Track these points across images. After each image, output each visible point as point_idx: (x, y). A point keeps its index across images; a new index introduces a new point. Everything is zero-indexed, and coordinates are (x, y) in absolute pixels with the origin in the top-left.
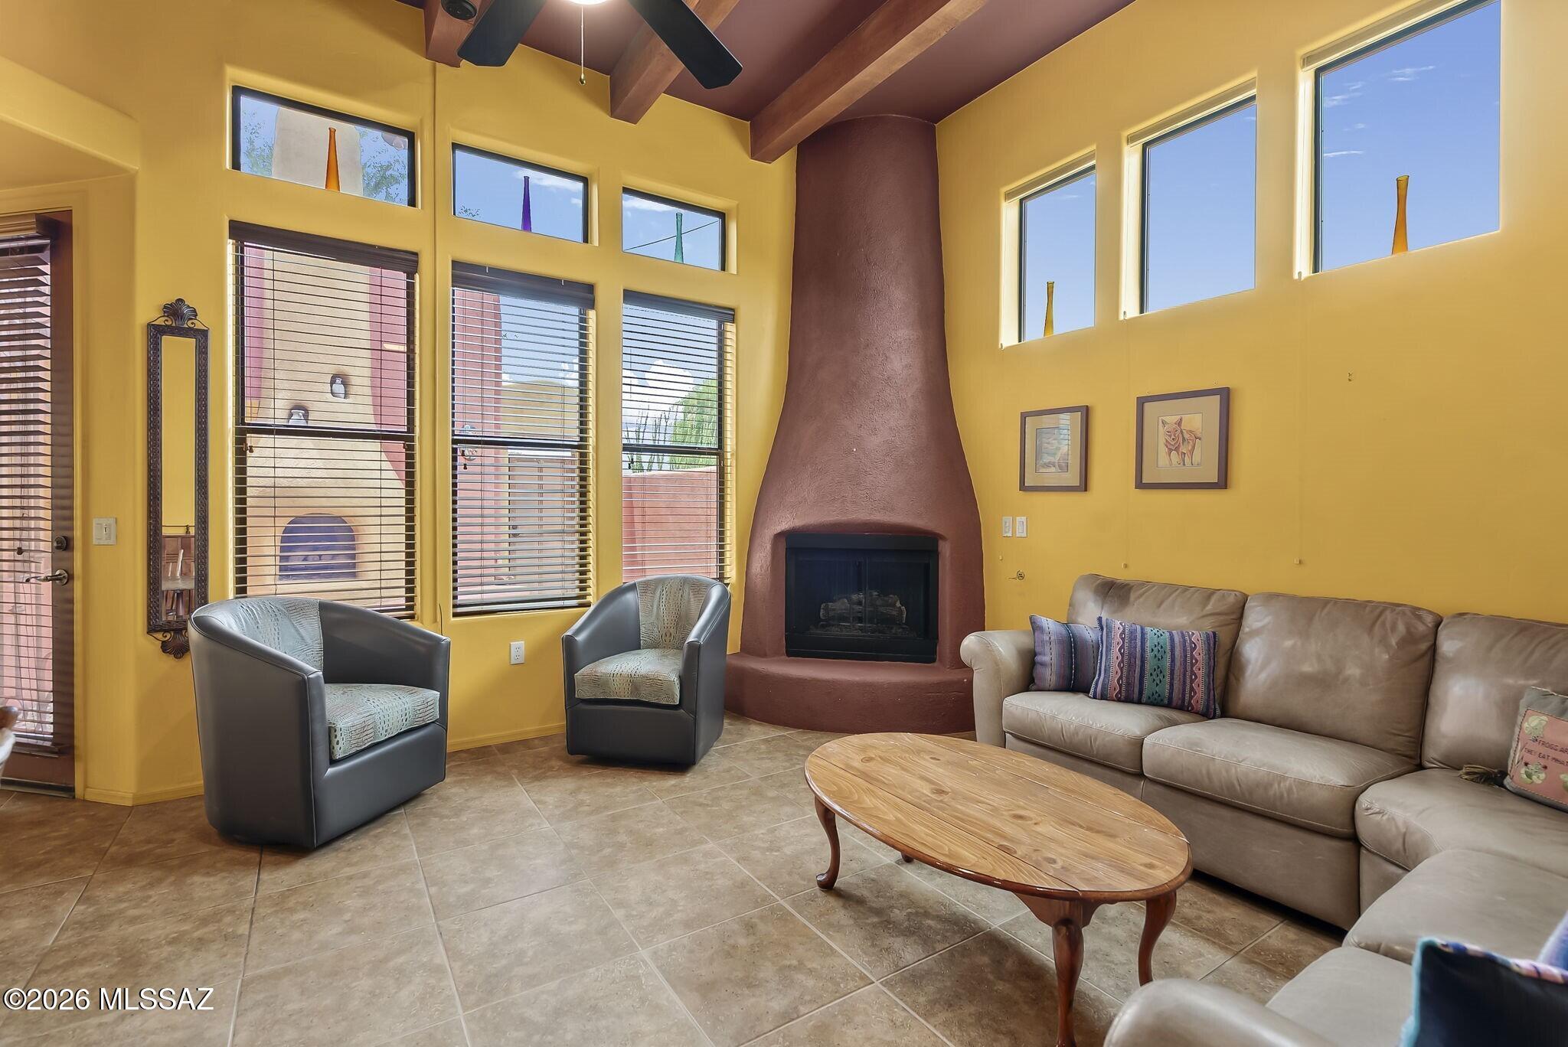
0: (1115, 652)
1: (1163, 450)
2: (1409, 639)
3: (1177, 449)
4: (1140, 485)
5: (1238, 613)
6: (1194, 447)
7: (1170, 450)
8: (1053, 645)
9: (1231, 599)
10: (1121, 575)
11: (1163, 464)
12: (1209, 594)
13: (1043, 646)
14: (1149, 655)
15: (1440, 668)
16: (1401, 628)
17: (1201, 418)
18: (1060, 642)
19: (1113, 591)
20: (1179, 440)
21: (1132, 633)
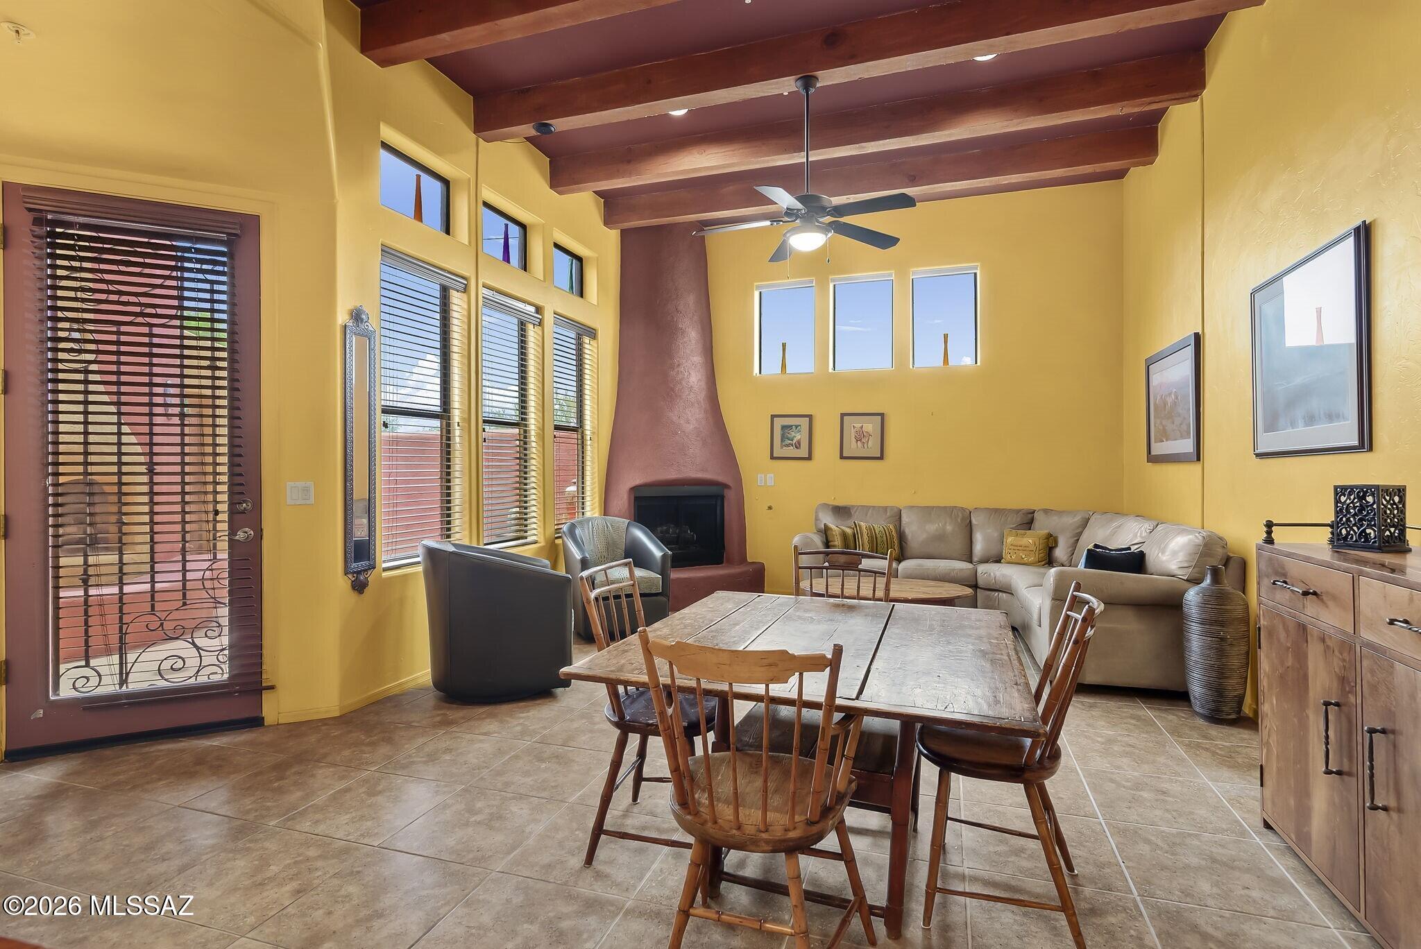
0: (865, 536)
1: (854, 440)
2: (963, 519)
3: (860, 440)
4: (842, 457)
5: (898, 516)
6: (868, 440)
7: (857, 441)
8: (838, 537)
9: (896, 510)
10: (840, 502)
11: (852, 447)
12: (885, 508)
13: (834, 537)
14: (878, 536)
15: (974, 528)
16: (960, 515)
17: (870, 426)
18: (840, 534)
19: (841, 511)
20: (861, 436)
21: (869, 527)
